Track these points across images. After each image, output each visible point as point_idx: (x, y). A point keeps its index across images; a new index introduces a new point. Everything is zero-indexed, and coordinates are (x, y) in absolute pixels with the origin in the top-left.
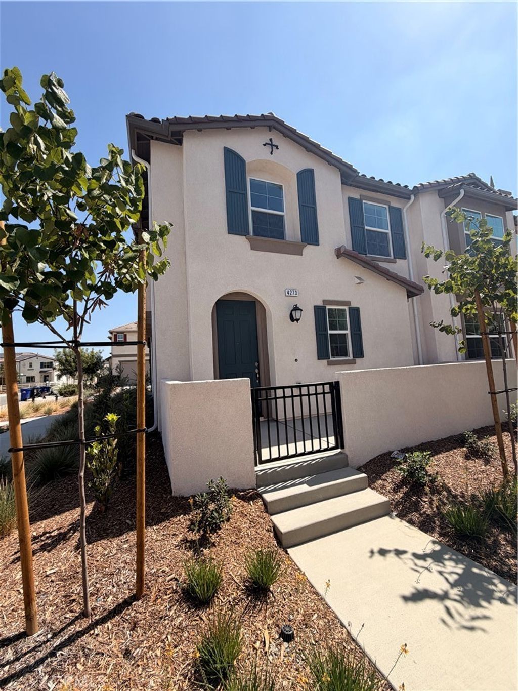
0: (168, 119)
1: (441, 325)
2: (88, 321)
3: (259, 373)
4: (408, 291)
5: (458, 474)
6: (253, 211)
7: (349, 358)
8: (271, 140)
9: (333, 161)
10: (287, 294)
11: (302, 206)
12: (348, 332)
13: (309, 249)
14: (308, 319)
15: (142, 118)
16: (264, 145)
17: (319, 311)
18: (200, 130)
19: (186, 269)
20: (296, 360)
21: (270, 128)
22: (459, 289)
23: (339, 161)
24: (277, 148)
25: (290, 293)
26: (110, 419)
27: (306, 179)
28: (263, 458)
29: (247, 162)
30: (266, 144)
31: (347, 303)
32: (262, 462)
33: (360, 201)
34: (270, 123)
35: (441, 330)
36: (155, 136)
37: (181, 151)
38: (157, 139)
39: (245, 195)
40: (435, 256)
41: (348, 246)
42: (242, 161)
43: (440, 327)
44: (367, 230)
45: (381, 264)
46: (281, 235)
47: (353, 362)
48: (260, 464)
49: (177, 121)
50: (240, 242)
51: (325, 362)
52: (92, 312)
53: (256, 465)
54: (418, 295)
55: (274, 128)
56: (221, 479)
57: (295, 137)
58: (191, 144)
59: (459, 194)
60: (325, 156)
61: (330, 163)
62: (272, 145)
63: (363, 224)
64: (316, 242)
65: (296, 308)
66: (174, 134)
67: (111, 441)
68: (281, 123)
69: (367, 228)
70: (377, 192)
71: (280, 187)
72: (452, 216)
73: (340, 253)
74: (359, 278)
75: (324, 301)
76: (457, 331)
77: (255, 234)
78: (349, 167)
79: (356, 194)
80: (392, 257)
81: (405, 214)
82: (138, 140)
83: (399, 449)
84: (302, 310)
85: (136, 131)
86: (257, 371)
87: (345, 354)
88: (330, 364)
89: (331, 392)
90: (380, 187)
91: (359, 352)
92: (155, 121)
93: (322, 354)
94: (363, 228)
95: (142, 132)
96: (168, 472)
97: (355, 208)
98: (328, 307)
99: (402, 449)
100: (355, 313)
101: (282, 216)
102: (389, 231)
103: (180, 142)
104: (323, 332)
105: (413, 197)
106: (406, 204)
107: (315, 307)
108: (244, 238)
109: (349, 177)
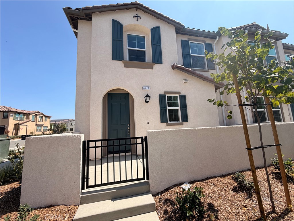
0: (83, 8)
3: (130, 130)
4: (215, 86)
6: (129, 50)
7: (179, 122)
8: (137, 14)
9: (171, 22)
11: (153, 45)
12: (179, 108)
13: (157, 66)
14: (155, 102)
15: (71, 9)
16: (133, 17)
17: (162, 97)
18: (100, 13)
20: (148, 123)
23: (174, 21)
24: (140, 18)
28: (90, 185)
29: (124, 26)
31: (179, 93)
33: (188, 41)
36: (79, 17)
38: (81, 19)
39: (122, 41)
42: (121, 25)
46: (143, 60)
47: (181, 124)
48: (87, 188)
49: (86, 9)
50: (119, 64)
51: (165, 124)
54: (221, 88)
55: (139, 8)
57: (149, 12)
58: (96, 19)
59: (245, 33)
60: (165, 19)
62: (137, 17)
64: (160, 62)
65: (147, 96)
66: (87, 15)
68: (141, 5)
69: (191, 54)
71: (144, 37)
73: (174, 67)
75: (165, 92)
78: (179, 24)
79: (185, 38)
80: (207, 69)
81: (214, 46)
82: (72, 20)
84: (150, 97)
85: (69, 15)
87: (177, 119)
88: (168, 125)
89: (142, 143)
91: (185, 119)
92: (77, 9)
93: (163, 120)
95: (72, 16)
97: (185, 45)
98: (167, 95)
100: (183, 98)
101: (144, 51)
102: (205, 56)
103: (90, 19)
104: (164, 108)
105: (218, 37)
106: (214, 42)
107: (159, 95)
108: (120, 62)
109: (180, 29)
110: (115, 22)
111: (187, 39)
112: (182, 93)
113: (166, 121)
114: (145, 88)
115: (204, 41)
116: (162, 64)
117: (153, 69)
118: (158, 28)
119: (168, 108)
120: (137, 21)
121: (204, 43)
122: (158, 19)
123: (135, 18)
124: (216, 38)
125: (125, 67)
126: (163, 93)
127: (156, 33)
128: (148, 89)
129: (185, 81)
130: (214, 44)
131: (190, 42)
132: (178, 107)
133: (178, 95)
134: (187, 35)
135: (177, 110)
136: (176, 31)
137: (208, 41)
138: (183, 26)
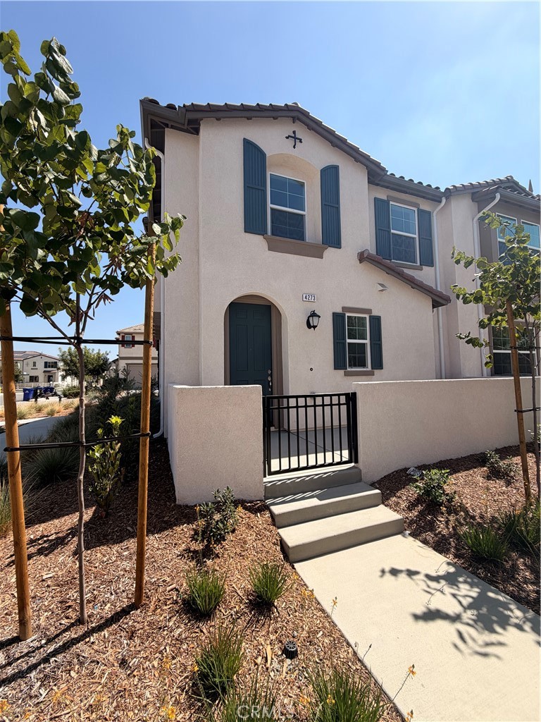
0: (184, 106)
1: (468, 337)
2: (92, 317)
3: (272, 381)
4: (434, 301)
5: (477, 494)
6: (272, 210)
7: (368, 369)
8: (294, 132)
9: (361, 158)
10: (305, 299)
11: (325, 206)
12: (367, 341)
13: (330, 253)
14: (326, 326)
15: (158, 103)
16: (287, 138)
17: (338, 318)
18: (218, 119)
19: (198, 269)
20: (311, 369)
21: (294, 119)
22: (490, 300)
23: (367, 158)
24: (301, 142)
25: (308, 298)
26: (114, 422)
27: (330, 177)
28: (273, 470)
29: (267, 155)
30: (289, 136)
31: (368, 311)
32: (271, 473)
33: (388, 202)
34: (294, 114)
35: (468, 342)
36: (170, 124)
37: (198, 142)
38: (172, 127)
39: (264, 192)
40: (465, 263)
41: (372, 250)
42: (263, 155)
43: (467, 339)
44: (393, 234)
45: (406, 271)
46: (300, 235)
47: (371, 374)
48: (269, 475)
49: (194, 108)
50: (257, 241)
51: (342, 372)
52: (96, 307)
53: (265, 476)
54: (444, 305)
55: (299, 119)
56: (228, 488)
57: (321, 130)
58: (209, 134)
59: (494, 198)
60: (351, 152)
61: (356, 160)
62: (295, 138)
63: (389, 228)
64: (337, 244)
65: (313, 314)
66: (190, 122)
67: (113, 445)
68: (306, 114)
69: (392, 231)
70: (405, 192)
71: (302, 185)
72: (486, 221)
73: (363, 257)
74: (382, 285)
75: (344, 308)
76: (484, 344)
77: (273, 234)
78: (377, 165)
79: (382, 194)
80: (419, 264)
81: (435, 217)
82: (151, 128)
83: (416, 466)
84: (319, 317)
85: (150, 117)
86: (269, 379)
87: (364, 365)
88: (347, 374)
89: (347, 404)
90: (408, 188)
91: (378, 364)
92: (171, 107)
93: (339, 364)
94: (389, 232)
95: (156, 119)
96: (172, 479)
97: (381, 209)
98: (347, 314)
99: (419, 466)
100: (376, 321)
101: (302, 216)
102: (416, 236)
103: (197, 131)
105: (444, 200)
106: (436, 208)
107: (333, 313)
110: (250, 146)
111: (385, 198)
112: (375, 313)
113: (344, 367)
115: (416, 205)
116: (340, 248)
117: (322, 258)
118: (336, 168)
119: (349, 341)
120: (294, 147)
121: (416, 209)
122: (335, 148)
123: (291, 141)
124: (440, 202)
125: (269, 250)
126: (339, 310)
128: (312, 300)
129: (382, 288)
130: (434, 214)
131: (391, 203)
132: (366, 339)
133: (367, 316)
135: (364, 345)
138: (383, 169)
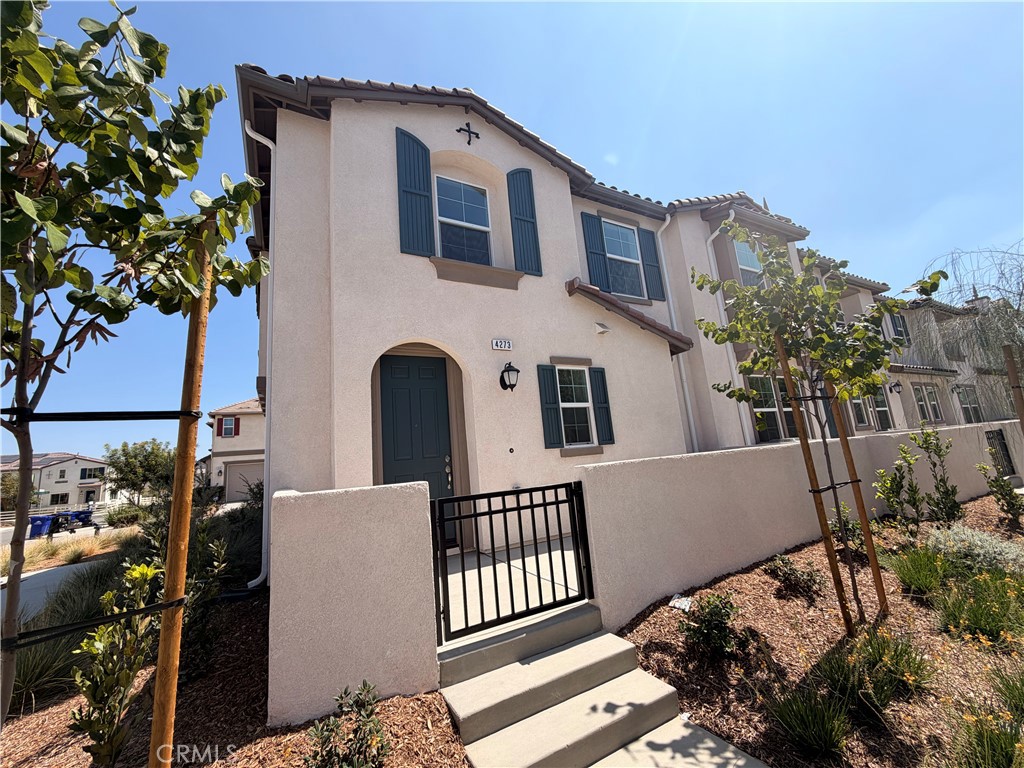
0: (306, 78)
1: (729, 387)
3: (451, 473)
4: (671, 345)
6: (442, 224)
7: (593, 445)
8: (468, 125)
9: (560, 162)
10: (495, 347)
11: (516, 220)
12: (589, 405)
13: (527, 282)
14: (528, 385)
15: (265, 73)
16: (459, 131)
17: (545, 373)
18: (358, 100)
20: (511, 451)
21: (467, 109)
23: (566, 161)
24: (477, 137)
28: (453, 628)
29: (431, 152)
30: (461, 129)
31: (587, 361)
32: (451, 636)
33: (598, 219)
35: (730, 395)
39: (429, 199)
40: (711, 288)
41: (584, 278)
42: (425, 151)
43: (727, 391)
44: (610, 259)
45: (631, 306)
46: (484, 258)
47: (598, 451)
48: (447, 639)
49: (320, 83)
50: (421, 265)
51: (557, 451)
53: (440, 643)
54: (684, 350)
55: (473, 109)
57: (502, 123)
58: (344, 120)
59: (728, 216)
60: (547, 153)
61: (554, 164)
62: (470, 132)
63: (604, 251)
64: (537, 270)
65: (509, 368)
69: (608, 255)
70: (619, 207)
71: (483, 193)
73: (573, 288)
74: (601, 325)
75: (552, 358)
77: (445, 255)
78: (582, 171)
79: (592, 209)
80: (646, 298)
81: (660, 239)
82: (255, 107)
84: (518, 371)
85: (252, 90)
86: (448, 470)
87: (587, 439)
88: (564, 454)
89: (569, 500)
90: (624, 202)
91: (607, 437)
92: (285, 78)
93: (552, 441)
94: (605, 256)
95: (263, 94)
97: (591, 228)
99: (685, 591)
100: (599, 375)
101: (486, 233)
102: (639, 262)
103: (326, 115)
104: (553, 406)
105: (668, 218)
106: (660, 227)
107: (538, 366)
108: (426, 260)
109: (581, 185)
110: (407, 139)
111: (594, 213)
112: (596, 364)
113: (559, 444)
114: (499, 344)
115: (636, 224)
116: (541, 276)
117: (517, 289)
118: (528, 173)
119: (563, 405)
120: (469, 143)
121: (635, 228)
122: (525, 148)
123: (464, 137)
124: (664, 220)
125: (439, 277)
126: (546, 361)
127: (520, 185)
128: (507, 348)
129: (602, 330)
130: (659, 233)
131: (603, 219)
132: (587, 401)
133: (585, 369)
134: (596, 200)
135: (585, 410)
136: (571, 188)
137: (646, 224)
138: (589, 177)
